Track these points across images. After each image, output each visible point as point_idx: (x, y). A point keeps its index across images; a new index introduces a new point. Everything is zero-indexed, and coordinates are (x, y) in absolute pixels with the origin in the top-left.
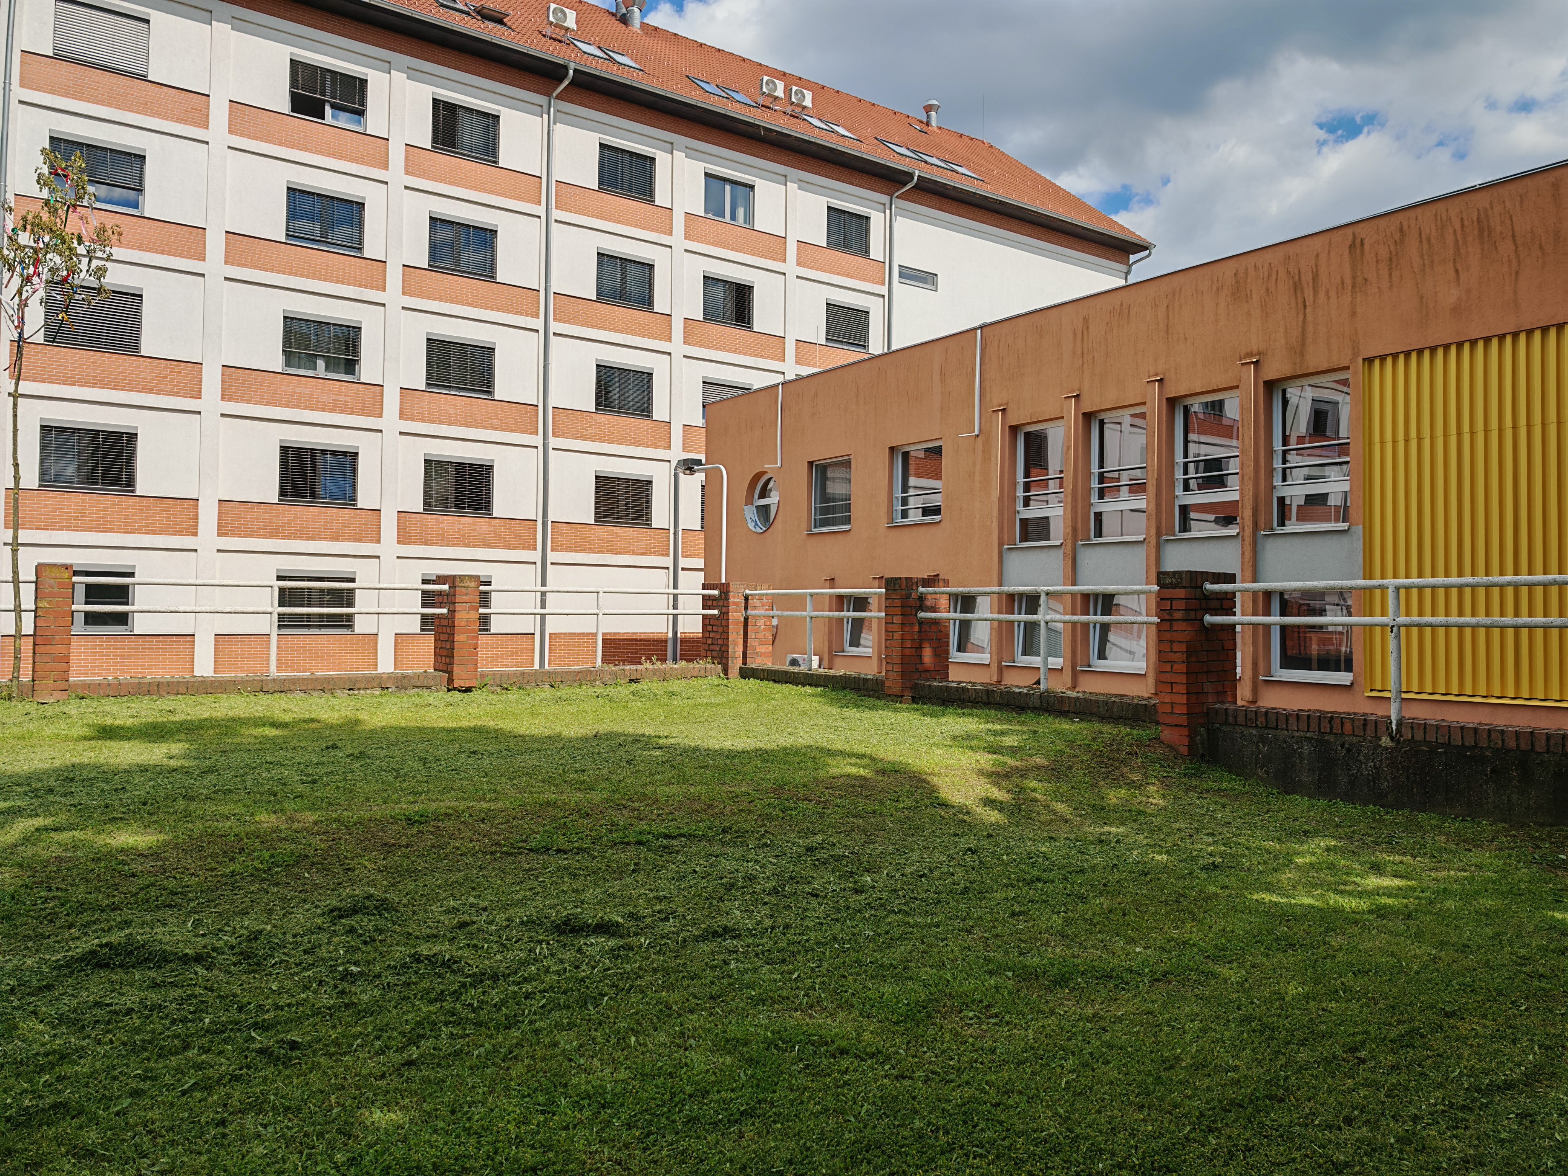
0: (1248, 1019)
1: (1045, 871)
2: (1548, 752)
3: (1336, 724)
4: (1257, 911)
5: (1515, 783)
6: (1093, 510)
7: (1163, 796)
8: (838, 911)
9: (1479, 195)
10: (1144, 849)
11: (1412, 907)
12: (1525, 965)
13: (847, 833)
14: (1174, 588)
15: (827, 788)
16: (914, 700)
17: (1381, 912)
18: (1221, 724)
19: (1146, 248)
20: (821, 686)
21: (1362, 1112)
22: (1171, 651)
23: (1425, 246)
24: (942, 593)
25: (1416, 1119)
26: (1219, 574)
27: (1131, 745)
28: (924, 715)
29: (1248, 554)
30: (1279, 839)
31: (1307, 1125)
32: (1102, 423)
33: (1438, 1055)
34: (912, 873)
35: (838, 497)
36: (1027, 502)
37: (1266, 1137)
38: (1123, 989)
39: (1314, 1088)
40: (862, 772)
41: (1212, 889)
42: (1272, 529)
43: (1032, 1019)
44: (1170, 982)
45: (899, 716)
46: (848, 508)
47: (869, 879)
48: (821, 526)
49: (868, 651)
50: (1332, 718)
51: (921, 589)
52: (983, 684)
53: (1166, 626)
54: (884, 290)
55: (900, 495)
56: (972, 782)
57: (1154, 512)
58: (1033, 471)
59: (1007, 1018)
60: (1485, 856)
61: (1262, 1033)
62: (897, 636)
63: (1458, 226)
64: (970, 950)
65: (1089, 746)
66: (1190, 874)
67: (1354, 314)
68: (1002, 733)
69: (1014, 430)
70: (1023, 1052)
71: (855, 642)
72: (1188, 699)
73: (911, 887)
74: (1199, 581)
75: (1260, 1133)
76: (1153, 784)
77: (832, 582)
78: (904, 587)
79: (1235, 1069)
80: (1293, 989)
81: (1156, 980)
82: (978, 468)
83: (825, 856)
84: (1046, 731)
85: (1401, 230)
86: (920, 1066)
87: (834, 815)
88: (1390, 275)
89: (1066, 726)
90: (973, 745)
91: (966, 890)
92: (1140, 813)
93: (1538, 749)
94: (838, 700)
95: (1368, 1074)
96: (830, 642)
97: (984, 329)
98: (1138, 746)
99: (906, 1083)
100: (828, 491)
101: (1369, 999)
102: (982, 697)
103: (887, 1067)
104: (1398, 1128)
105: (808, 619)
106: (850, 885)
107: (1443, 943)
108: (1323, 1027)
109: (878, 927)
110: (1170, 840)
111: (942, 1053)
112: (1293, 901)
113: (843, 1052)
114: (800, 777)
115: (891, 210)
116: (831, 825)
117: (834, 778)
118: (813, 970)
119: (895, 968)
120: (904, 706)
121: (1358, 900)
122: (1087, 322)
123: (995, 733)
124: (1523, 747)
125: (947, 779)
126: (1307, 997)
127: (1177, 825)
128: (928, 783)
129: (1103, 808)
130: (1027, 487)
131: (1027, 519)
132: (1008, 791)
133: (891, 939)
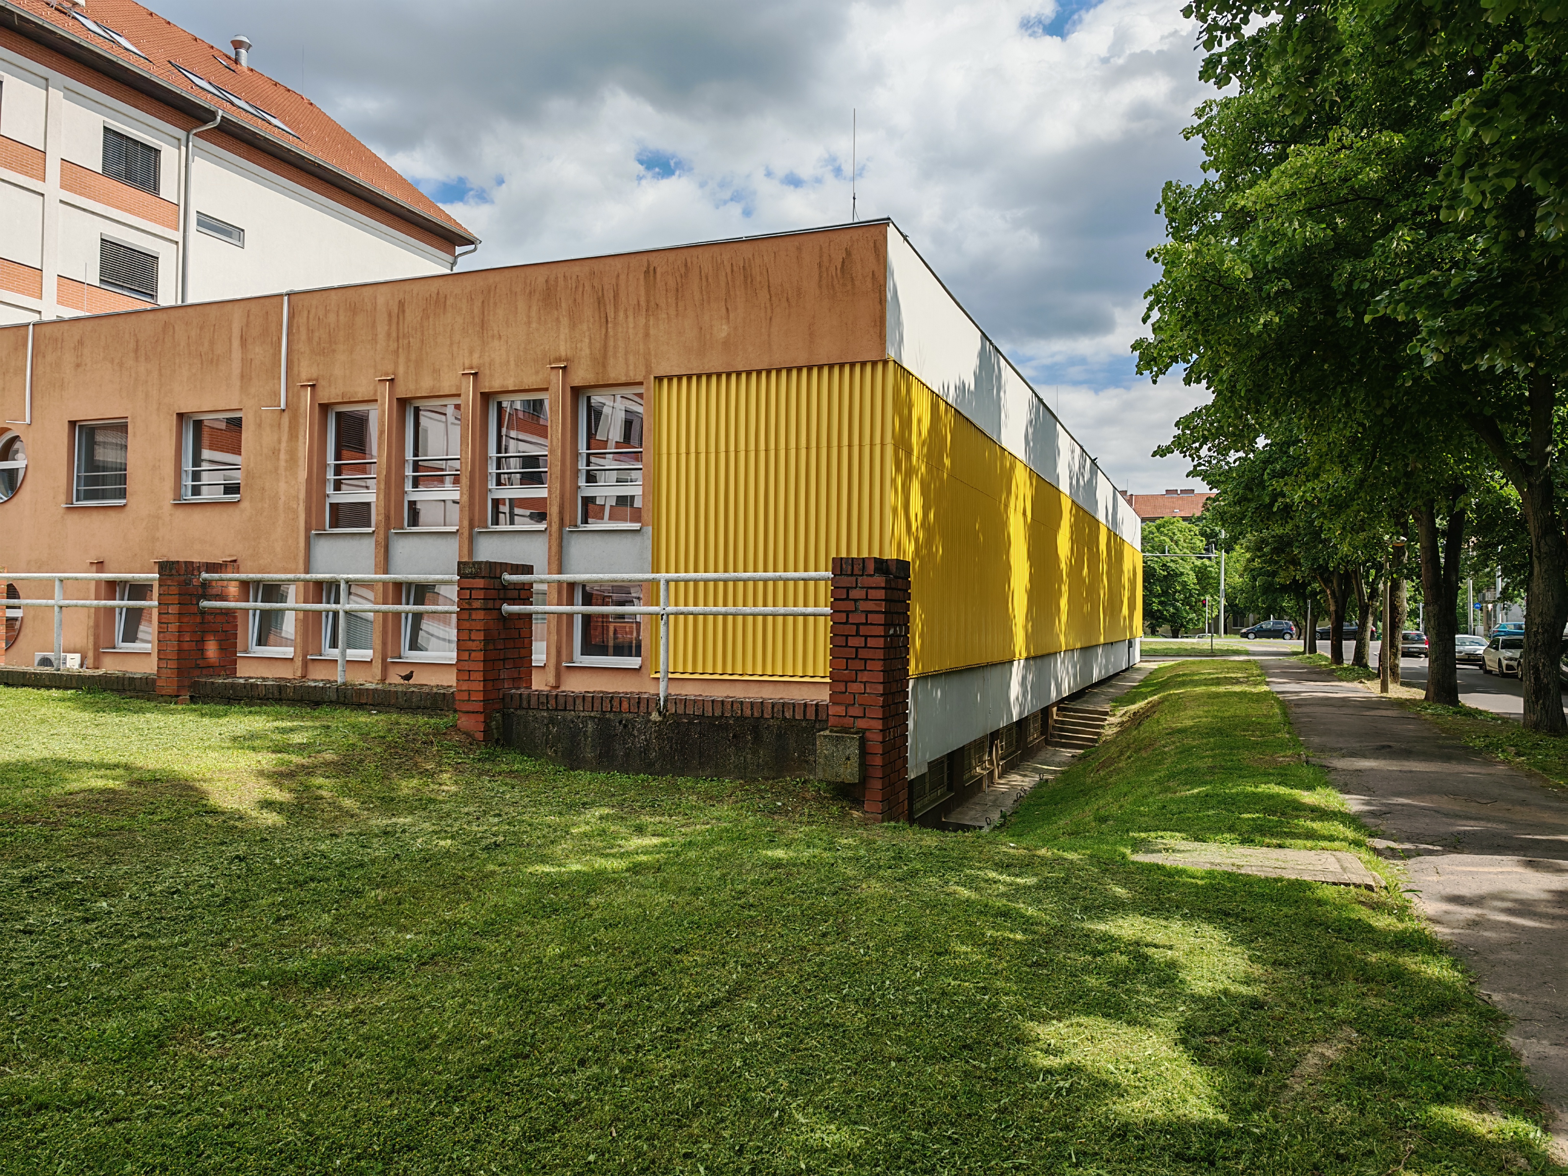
0: (506, 987)
1: (321, 869)
2: (773, 718)
3: (616, 703)
4: (529, 882)
5: (750, 745)
6: (407, 498)
7: (456, 782)
8: (58, 946)
9: (745, 246)
10: (428, 836)
11: (662, 861)
12: (740, 899)
13: (82, 856)
14: (474, 578)
15: (59, 807)
16: (193, 700)
17: (636, 869)
18: (516, 709)
19: (473, 243)
20: (72, 688)
21: (595, 1052)
22: (470, 640)
23: (704, 283)
24: (231, 580)
25: (639, 1047)
26: (517, 565)
27: (427, 735)
28: (203, 715)
29: (554, 549)
30: (560, 813)
31: (546, 1075)
32: (417, 410)
33: (665, 988)
34: (161, 892)
35: (109, 465)
36: (338, 486)
37: (508, 1094)
38: (388, 978)
39: (557, 1039)
40: (111, 784)
41: (491, 867)
42: (576, 526)
43: (285, 1026)
44: (436, 964)
45: (171, 718)
46: (123, 479)
47: (105, 904)
48: (86, 498)
49: (147, 647)
50: (612, 698)
51: (204, 575)
52: (275, 679)
53: (465, 615)
54: (178, 236)
55: (190, 469)
56: (250, 785)
57: (467, 504)
58: (345, 453)
59: (256, 1030)
60: (724, 809)
61: (517, 997)
62: (173, 627)
63: (729, 270)
64: (222, 965)
65: (384, 737)
66: (471, 855)
67: (647, 335)
68: (291, 730)
69: (325, 408)
70: (269, 1063)
71: (130, 635)
72: (484, 686)
73: (159, 906)
74: (498, 571)
75: (502, 1092)
76: (446, 771)
77: (100, 565)
78: (182, 572)
79: (488, 1036)
80: (554, 950)
81: (424, 964)
82: (284, 445)
83: (47, 885)
84: (341, 725)
85: (686, 265)
86: (141, 1103)
87: (65, 836)
88: (677, 304)
89: (362, 719)
90: (255, 745)
91: (227, 900)
92: (432, 801)
93: (766, 716)
94: (93, 704)
95: (605, 1017)
96: (96, 637)
97: (292, 297)
98: (434, 735)
99: (120, 1126)
100: (97, 458)
101: (615, 949)
102: (273, 693)
103: (97, 1113)
104: (622, 1059)
105: (56, 609)
106: (78, 914)
107: (682, 889)
108: (572, 982)
109: (109, 956)
110: (457, 825)
111: (173, 1082)
112: (563, 869)
113: (41, 1107)
114: (25, 795)
115: (187, 147)
116: (60, 849)
117: (71, 794)
118: (12, 1019)
119: (125, 999)
120: (180, 707)
121: (619, 860)
122: (403, 305)
123: (283, 731)
124: (756, 715)
125: (219, 784)
126: (562, 957)
127: (466, 810)
128: (196, 789)
129: (392, 799)
130: (338, 470)
131: (338, 504)
132: (291, 791)
133: (125, 968)
